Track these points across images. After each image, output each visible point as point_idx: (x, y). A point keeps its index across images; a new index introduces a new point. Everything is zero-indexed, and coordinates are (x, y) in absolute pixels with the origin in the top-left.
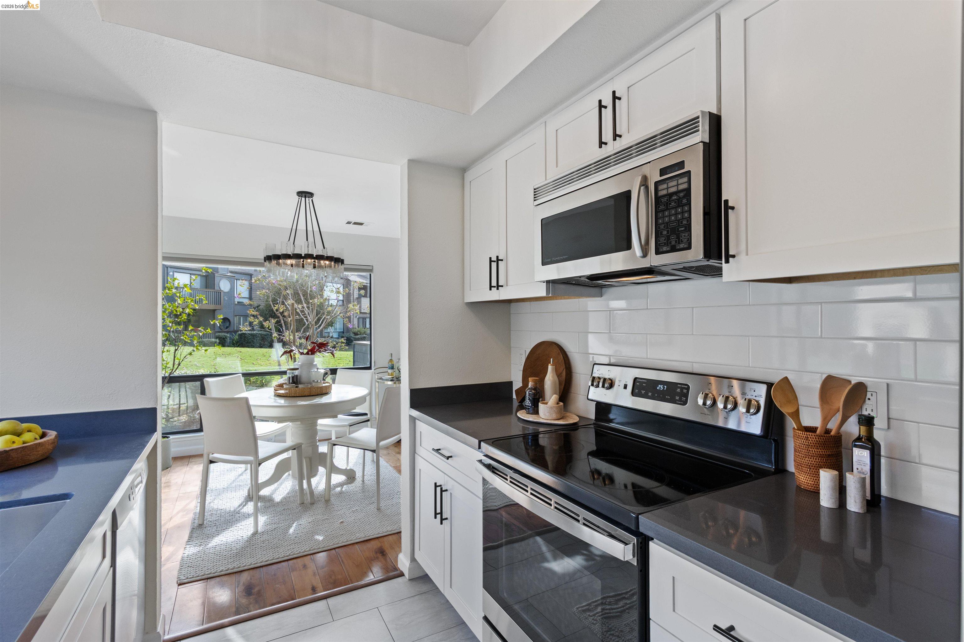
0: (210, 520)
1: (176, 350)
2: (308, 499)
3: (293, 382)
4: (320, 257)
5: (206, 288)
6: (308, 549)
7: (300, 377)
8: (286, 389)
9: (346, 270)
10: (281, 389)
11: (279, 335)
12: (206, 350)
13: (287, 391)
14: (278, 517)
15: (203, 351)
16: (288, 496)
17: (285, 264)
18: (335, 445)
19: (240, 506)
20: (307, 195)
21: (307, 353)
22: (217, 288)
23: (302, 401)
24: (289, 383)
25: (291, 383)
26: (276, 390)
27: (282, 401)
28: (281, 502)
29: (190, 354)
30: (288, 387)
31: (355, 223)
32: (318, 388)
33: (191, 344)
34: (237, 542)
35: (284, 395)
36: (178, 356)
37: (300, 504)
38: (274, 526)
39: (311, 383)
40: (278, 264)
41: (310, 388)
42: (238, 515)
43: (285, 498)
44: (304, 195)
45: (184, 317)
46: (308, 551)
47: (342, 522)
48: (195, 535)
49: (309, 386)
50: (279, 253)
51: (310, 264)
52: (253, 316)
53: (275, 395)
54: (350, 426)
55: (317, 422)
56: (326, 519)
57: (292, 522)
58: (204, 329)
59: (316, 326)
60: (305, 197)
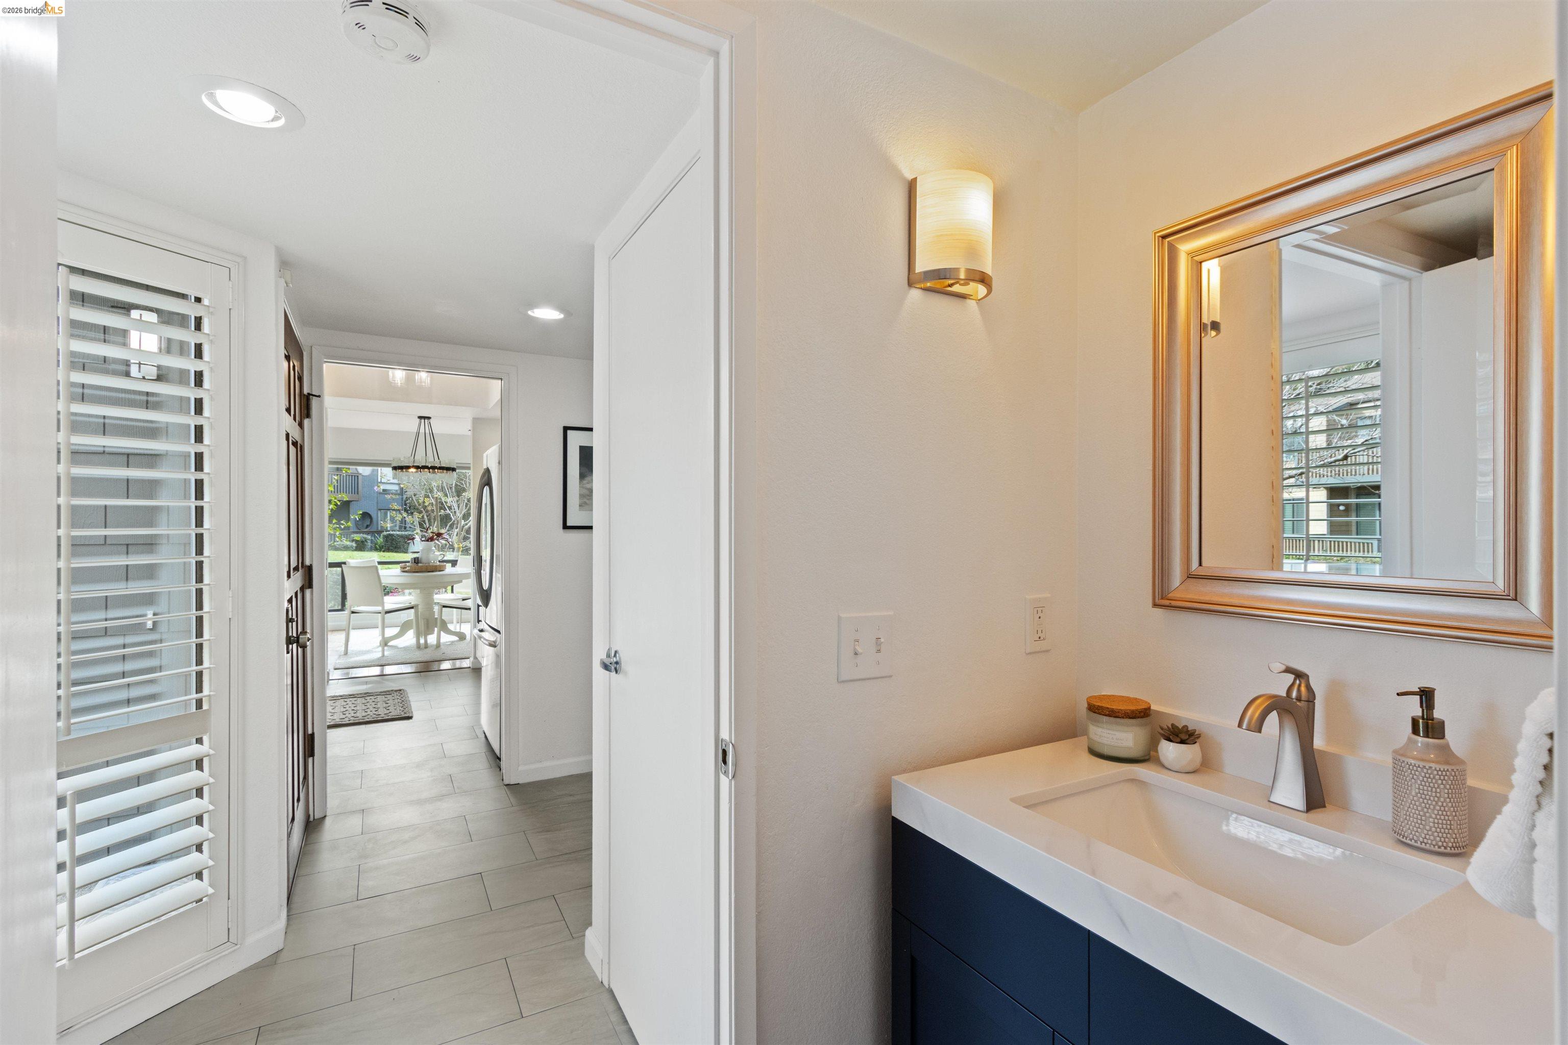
3: (415, 562)
8: (409, 567)
10: (405, 567)
16: (409, 646)
18: (444, 607)
20: (426, 418)
21: (427, 541)
25: (413, 563)
26: (402, 568)
28: (403, 648)
30: (410, 565)
39: (429, 563)
40: (402, 471)
41: (427, 566)
43: (406, 646)
50: (402, 464)
53: (400, 571)
59: (465, 522)
60: (424, 419)
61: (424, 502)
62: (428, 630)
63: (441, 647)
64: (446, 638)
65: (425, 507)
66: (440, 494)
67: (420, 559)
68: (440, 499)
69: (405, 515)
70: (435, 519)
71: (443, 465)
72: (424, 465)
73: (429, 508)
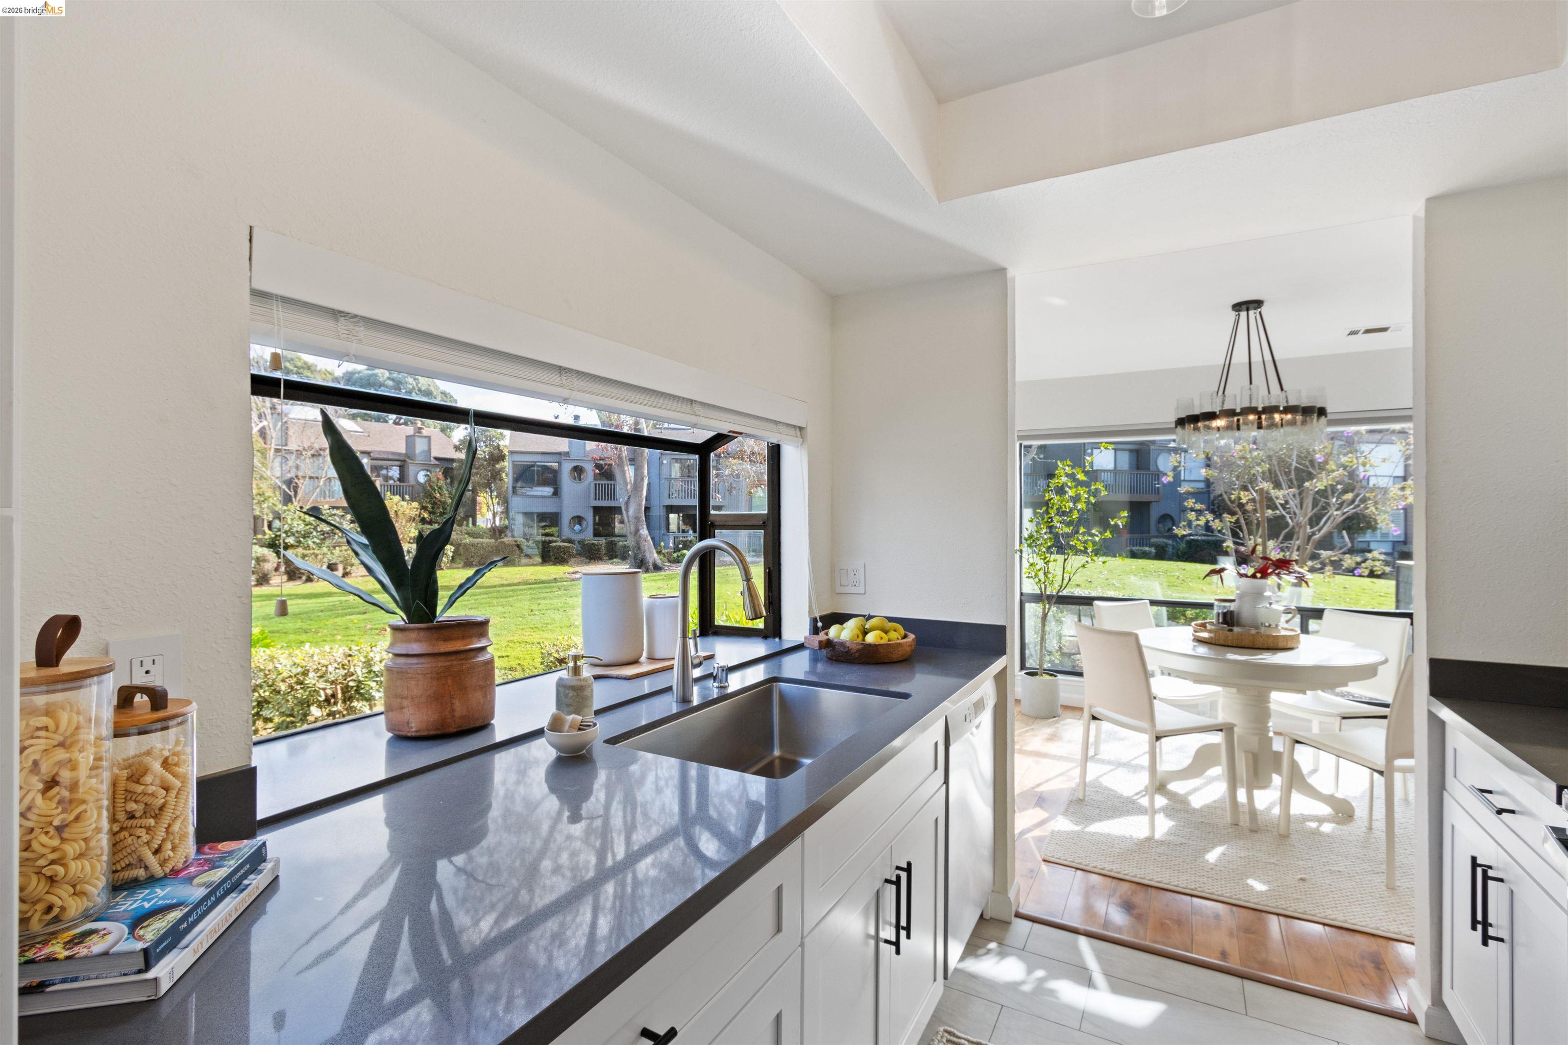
0: (1094, 798)
1: (1065, 560)
2: (1245, 820)
3: (1225, 622)
4: (1270, 410)
5: (1138, 469)
6: (1227, 895)
7: (1238, 614)
8: (1210, 631)
9: (1332, 423)
10: (1202, 631)
11: (1235, 543)
12: (1104, 562)
13: (1212, 635)
14: (1190, 830)
15: (1101, 563)
16: (1214, 805)
17: (1209, 428)
18: (1298, 742)
19: (1137, 794)
20: (1251, 306)
21: (1254, 576)
22: (1152, 468)
23: (1235, 654)
24: (1219, 623)
25: (1222, 623)
26: (1196, 632)
27: (1202, 650)
28: (1201, 810)
29: (1083, 566)
30: (1213, 627)
31: (1368, 331)
32: (1269, 636)
33: (1085, 552)
34: (1123, 839)
35: (1207, 640)
36: (1068, 568)
37: (1231, 824)
38: (1180, 839)
39: (1257, 628)
40: (1196, 429)
41: (1253, 635)
42: (1131, 805)
43: (1207, 806)
44: (1244, 307)
45: (1075, 515)
46: (1227, 897)
47: (1302, 880)
48: (1071, 810)
49: (1253, 631)
50: (1197, 412)
51: (1252, 422)
52: (1196, 511)
53: (1194, 639)
54: (1344, 718)
55: (1268, 697)
56: (1273, 863)
57: (1211, 846)
58: (1100, 533)
59: (1311, 528)
60: (1248, 310)
61: (1240, 499)
62: (1257, 779)
63: (1292, 836)
64: (1301, 804)
65: (1241, 506)
66: (1266, 485)
67: (1235, 613)
68: (1268, 493)
69: (1210, 517)
70: (1258, 525)
71: (1292, 402)
72: (1246, 404)
73: (1249, 507)
